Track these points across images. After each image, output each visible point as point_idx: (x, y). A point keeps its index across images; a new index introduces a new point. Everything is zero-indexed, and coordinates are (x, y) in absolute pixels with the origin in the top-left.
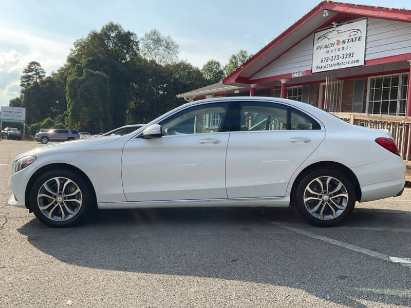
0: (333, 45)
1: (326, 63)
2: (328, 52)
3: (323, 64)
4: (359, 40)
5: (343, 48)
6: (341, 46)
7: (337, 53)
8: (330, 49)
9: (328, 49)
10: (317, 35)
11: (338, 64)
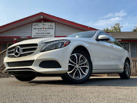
0: (41, 29)
1: (38, 35)
2: (39, 31)
3: (37, 35)
4: (52, 29)
5: (46, 31)
6: (45, 30)
7: (43, 32)
8: (40, 30)
9: (39, 30)
10: (34, 24)
11: (44, 36)
